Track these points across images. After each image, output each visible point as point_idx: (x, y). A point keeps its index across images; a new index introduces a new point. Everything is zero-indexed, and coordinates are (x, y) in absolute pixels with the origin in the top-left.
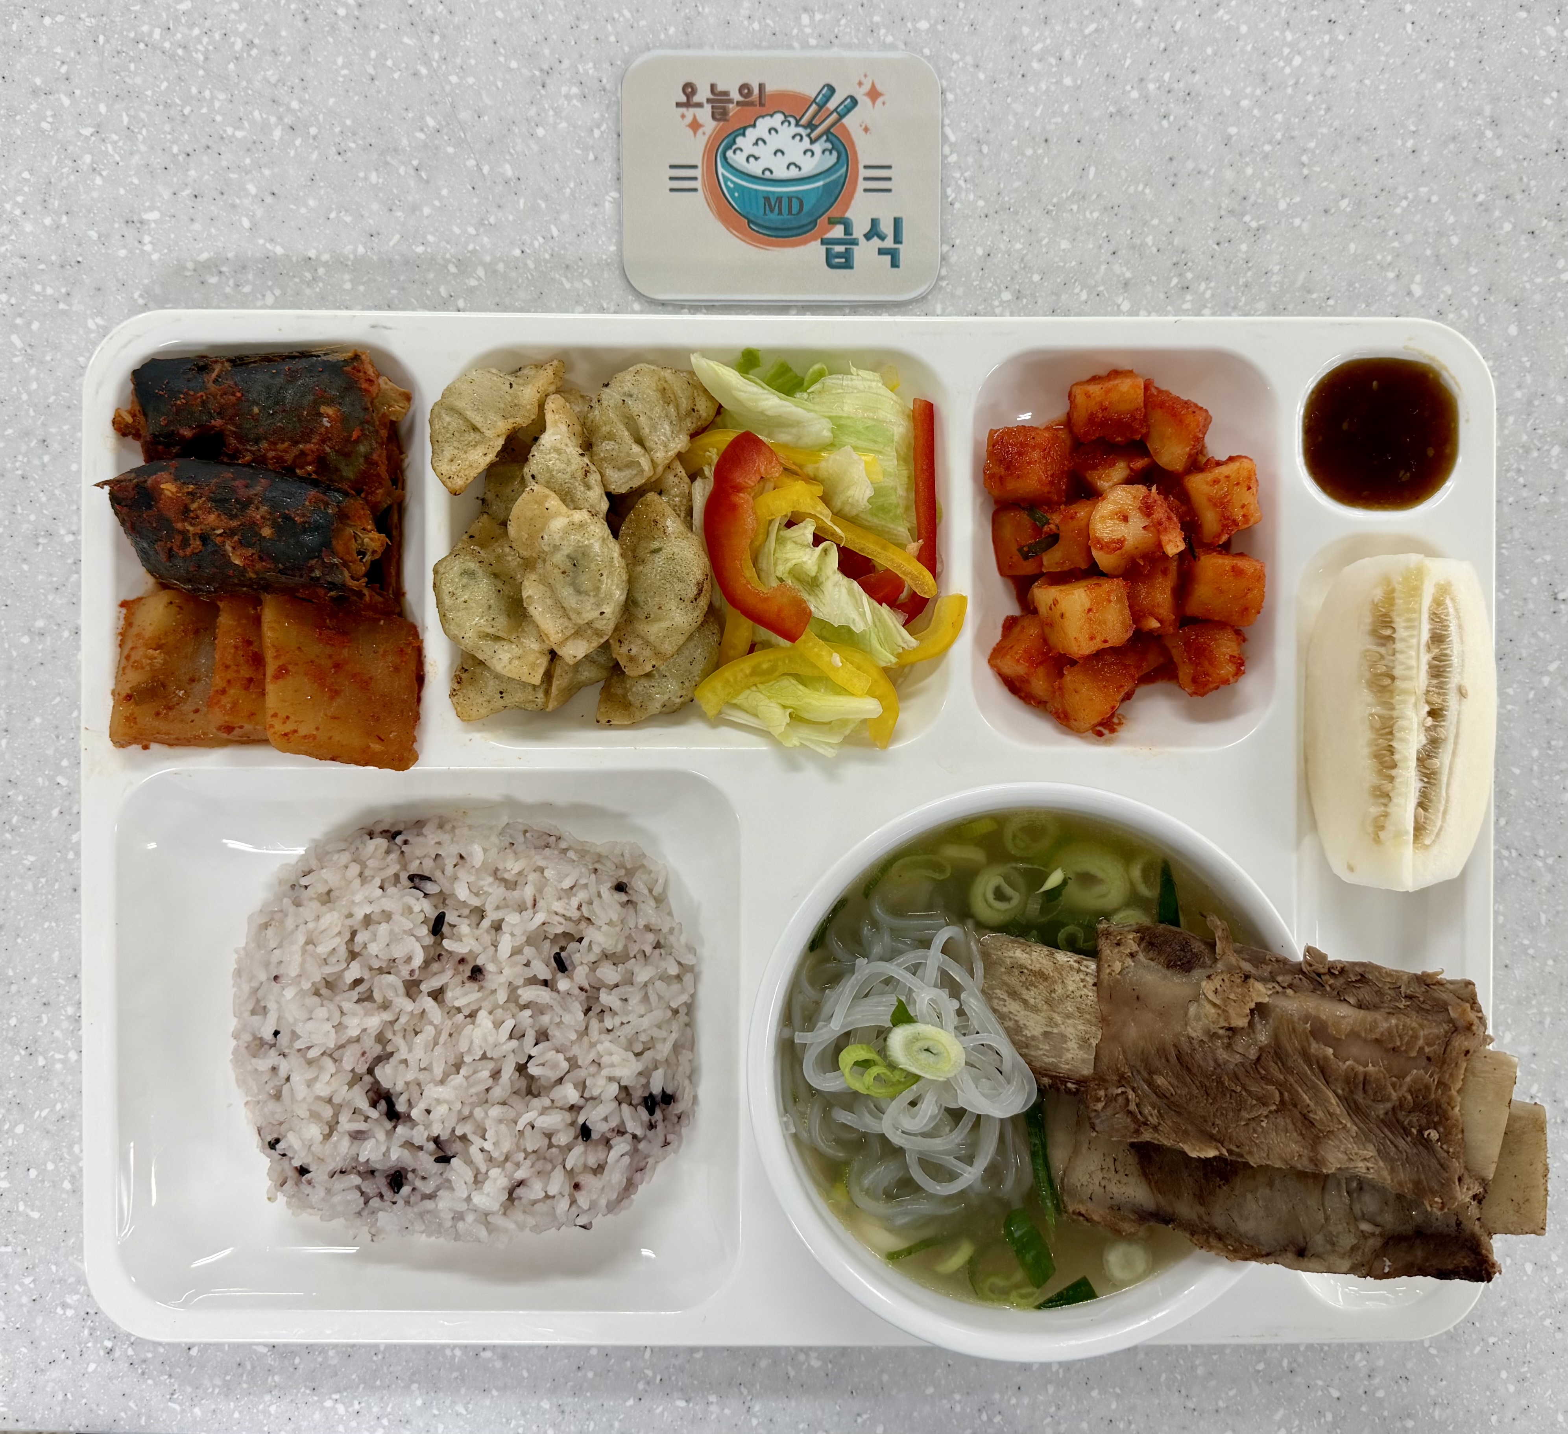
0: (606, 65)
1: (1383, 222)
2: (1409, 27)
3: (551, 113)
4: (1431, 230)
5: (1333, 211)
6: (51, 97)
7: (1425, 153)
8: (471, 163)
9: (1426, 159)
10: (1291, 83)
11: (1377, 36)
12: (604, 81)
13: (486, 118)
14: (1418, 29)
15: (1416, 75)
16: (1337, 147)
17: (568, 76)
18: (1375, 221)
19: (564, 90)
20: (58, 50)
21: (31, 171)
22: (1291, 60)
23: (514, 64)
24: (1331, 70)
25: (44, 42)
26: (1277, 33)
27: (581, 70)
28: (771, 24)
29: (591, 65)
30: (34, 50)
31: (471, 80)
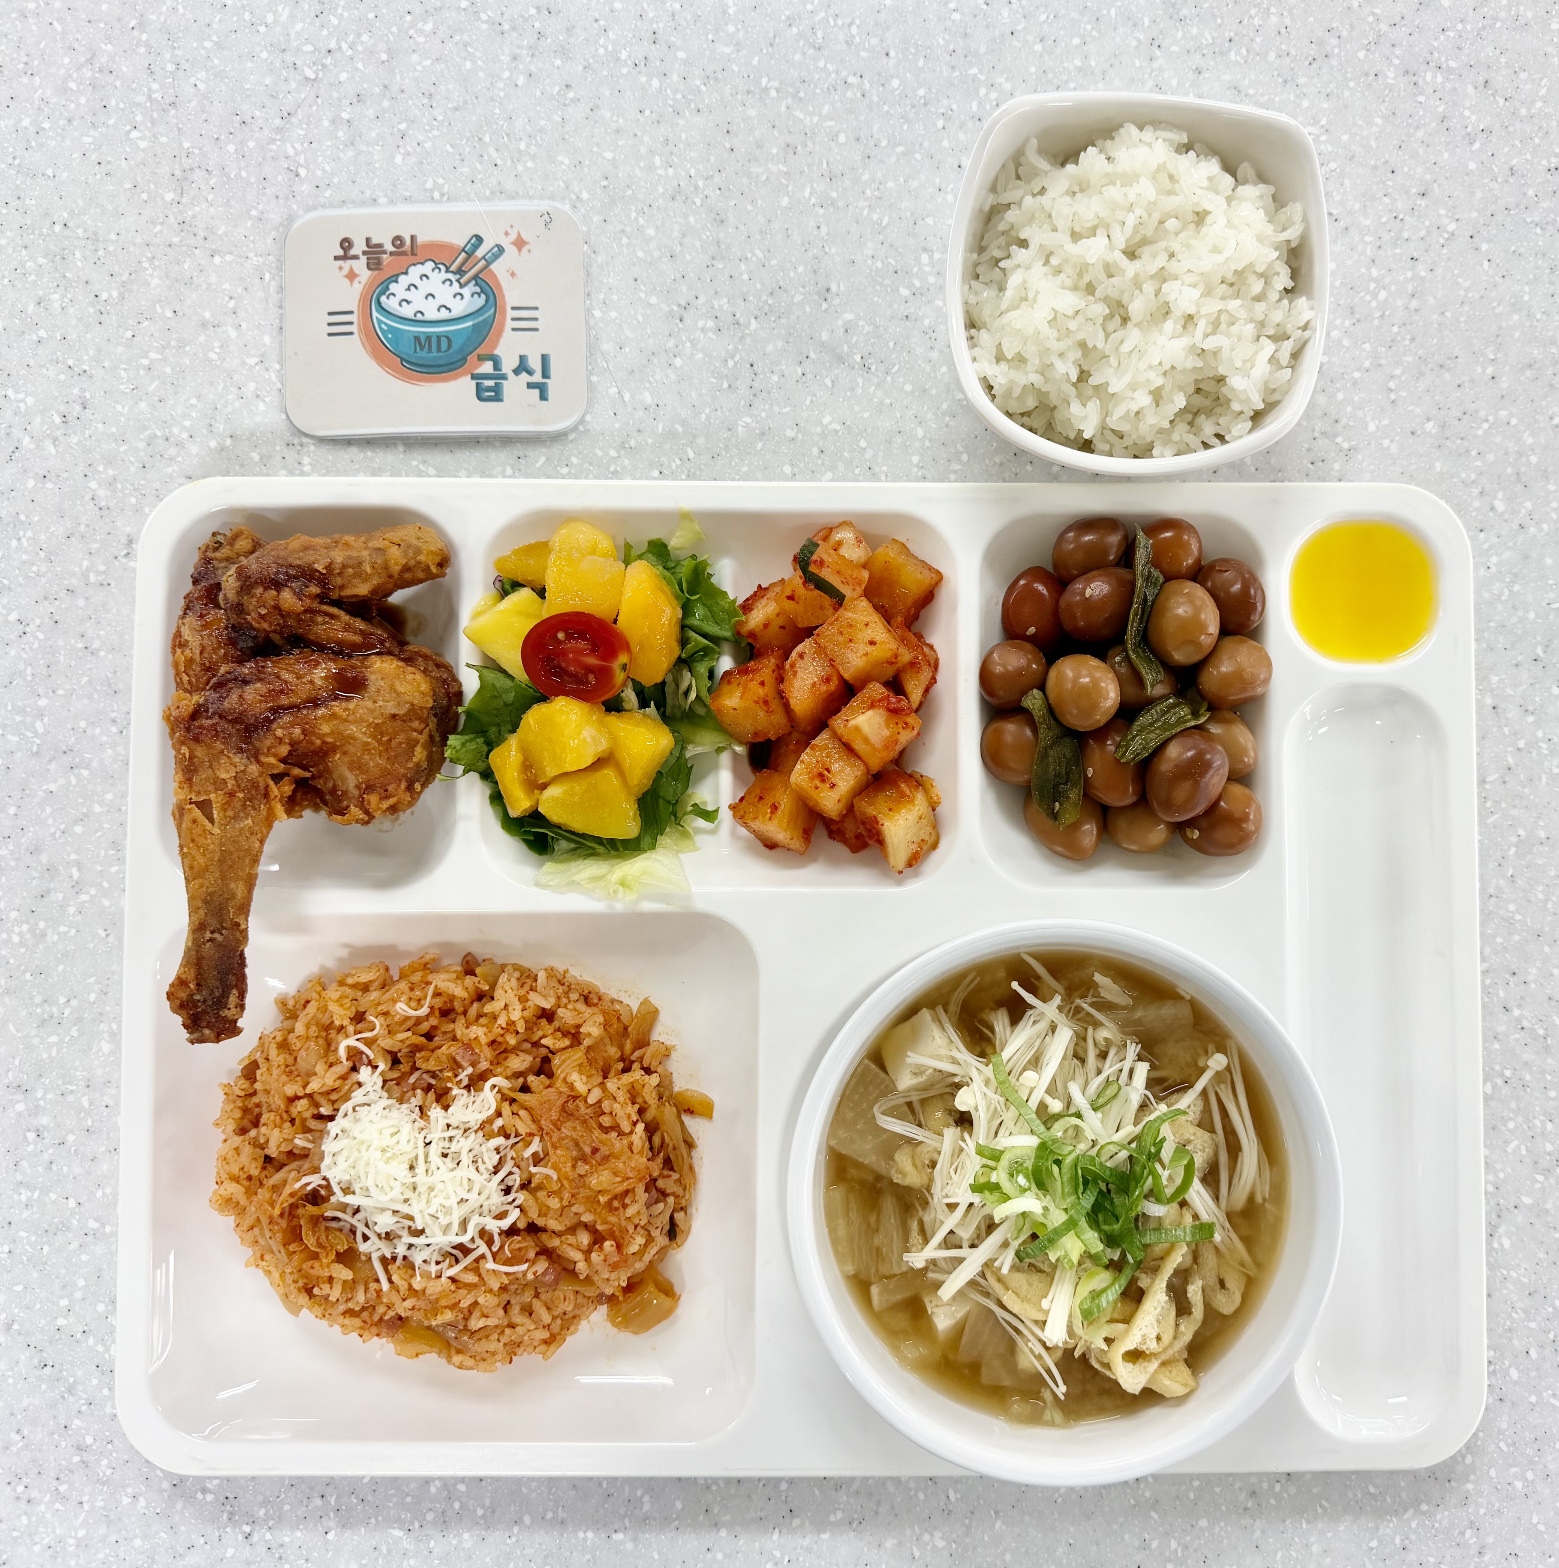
0: (740, 301)
1: (1466, 443)
2: (1486, 263)
3: (688, 345)
4: (1511, 450)
5: (1419, 432)
6: (218, 329)
7: (1504, 379)
8: (613, 391)
9: (1505, 385)
10: (1378, 314)
11: (1456, 272)
12: (738, 315)
13: (627, 350)
14: (1494, 265)
15: (1494, 308)
16: (1422, 374)
17: (704, 310)
18: (1459, 442)
19: (701, 323)
20: (227, 286)
21: (199, 398)
22: (1377, 295)
23: (653, 300)
24: (1414, 304)
25: (213, 279)
26: (1363, 270)
27: (716, 306)
28: (894, 263)
29: (725, 300)
30: (204, 286)
31: (613, 314)
